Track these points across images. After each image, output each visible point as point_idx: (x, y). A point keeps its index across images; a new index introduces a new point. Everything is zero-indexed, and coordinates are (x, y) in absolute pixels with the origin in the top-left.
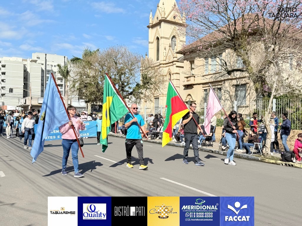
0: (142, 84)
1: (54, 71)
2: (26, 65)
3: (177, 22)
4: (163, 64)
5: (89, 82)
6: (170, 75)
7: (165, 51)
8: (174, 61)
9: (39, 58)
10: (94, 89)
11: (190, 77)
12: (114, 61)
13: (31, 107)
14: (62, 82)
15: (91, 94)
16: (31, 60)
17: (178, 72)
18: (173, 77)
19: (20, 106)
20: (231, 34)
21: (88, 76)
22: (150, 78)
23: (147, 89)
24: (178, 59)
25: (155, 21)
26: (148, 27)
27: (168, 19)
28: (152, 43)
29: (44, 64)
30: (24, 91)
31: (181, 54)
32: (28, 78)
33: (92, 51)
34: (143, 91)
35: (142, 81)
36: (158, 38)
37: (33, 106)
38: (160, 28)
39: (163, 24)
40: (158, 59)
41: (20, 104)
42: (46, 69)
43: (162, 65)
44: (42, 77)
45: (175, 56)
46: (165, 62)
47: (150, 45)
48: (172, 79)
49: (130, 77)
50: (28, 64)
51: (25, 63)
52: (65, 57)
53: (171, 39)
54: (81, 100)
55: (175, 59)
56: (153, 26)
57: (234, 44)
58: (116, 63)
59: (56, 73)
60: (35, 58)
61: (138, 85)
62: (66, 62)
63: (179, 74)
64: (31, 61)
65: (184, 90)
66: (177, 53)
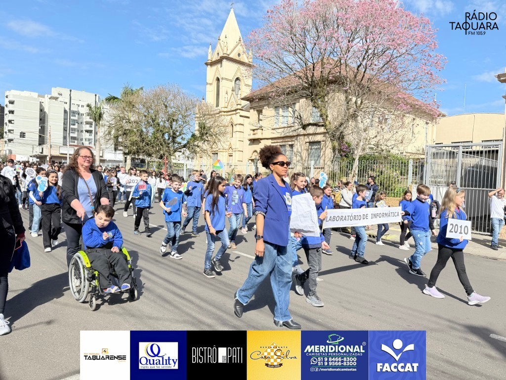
0: (199, 135)
1: (81, 112)
2: (43, 102)
3: (242, 60)
4: (225, 112)
5: (129, 128)
6: (233, 126)
7: (226, 96)
8: (237, 109)
9: (61, 95)
10: (136, 138)
11: (257, 129)
12: (164, 104)
13: (51, 158)
14: (91, 127)
15: (133, 144)
16: (49, 96)
17: (242, 123)
18: (236, 128)
19: (34, 156)
20: (308, 80)
21: (129, 121)
22: (210, 128)
23: (204, 141)
24: (243, 107)
25: (215, 58)
26: (207, 64)
27: (231, 56)
28: (211, 84)
29: (68, 103)
30: (40, 136)
31: (247, 100)
32: (46, 120)
33: (134, 89)
34: (200, 144)
35: (199, 130)
36: (218, 79)
37: (52, 157)
38: (221, 66)
39: (224, 61)
40: (217, 105)
41: (35, 154)
42: (70, 109)
43: (223, 113)
44: (65, 119)
45: (239, 103)
46: (226, 110)
47: (208, 86)
48: (234, 130)
49: (184, 125)
50: (46, 102)
51: (41, 99)
52: (96, 95)
53: (234, 82)
54: (118, 152)
55: (239, 107)
56: (213, 64)
57: (311, 93)
58: (166, 106)
59: (84, 115)
60: (55, 94)
61: (193, 136)
62: (97, 101)
63: (243, 125)
64: (50, 98)
65: (249, 145)
66: (242, 99)
